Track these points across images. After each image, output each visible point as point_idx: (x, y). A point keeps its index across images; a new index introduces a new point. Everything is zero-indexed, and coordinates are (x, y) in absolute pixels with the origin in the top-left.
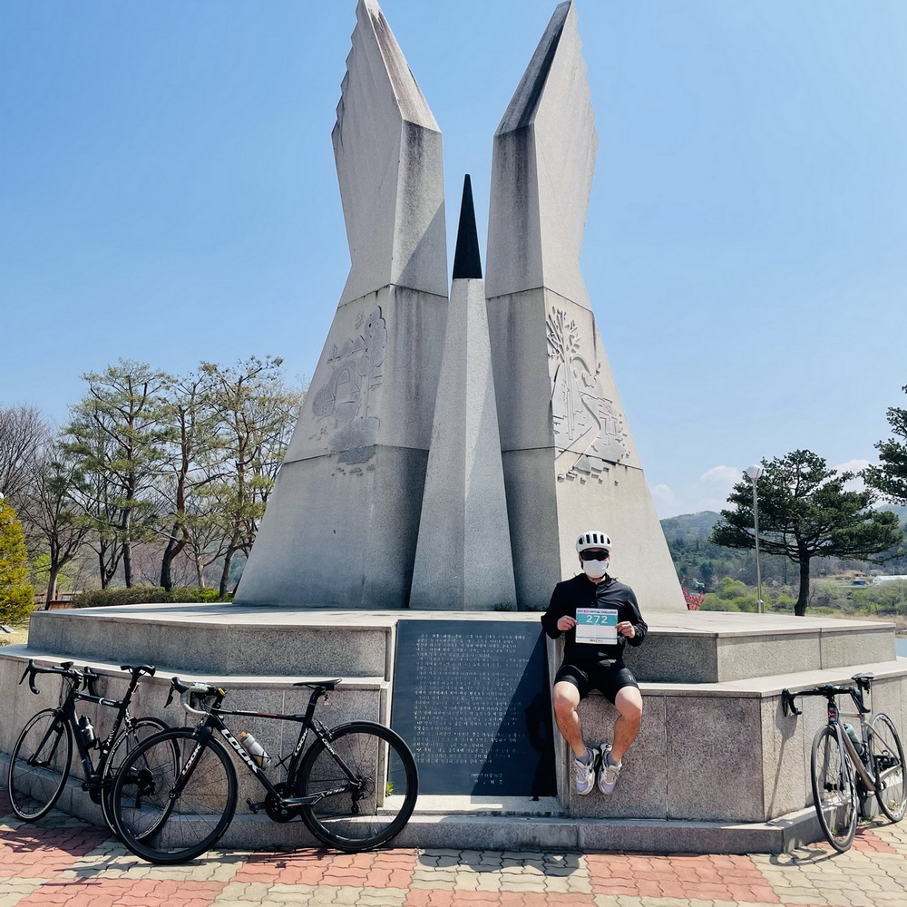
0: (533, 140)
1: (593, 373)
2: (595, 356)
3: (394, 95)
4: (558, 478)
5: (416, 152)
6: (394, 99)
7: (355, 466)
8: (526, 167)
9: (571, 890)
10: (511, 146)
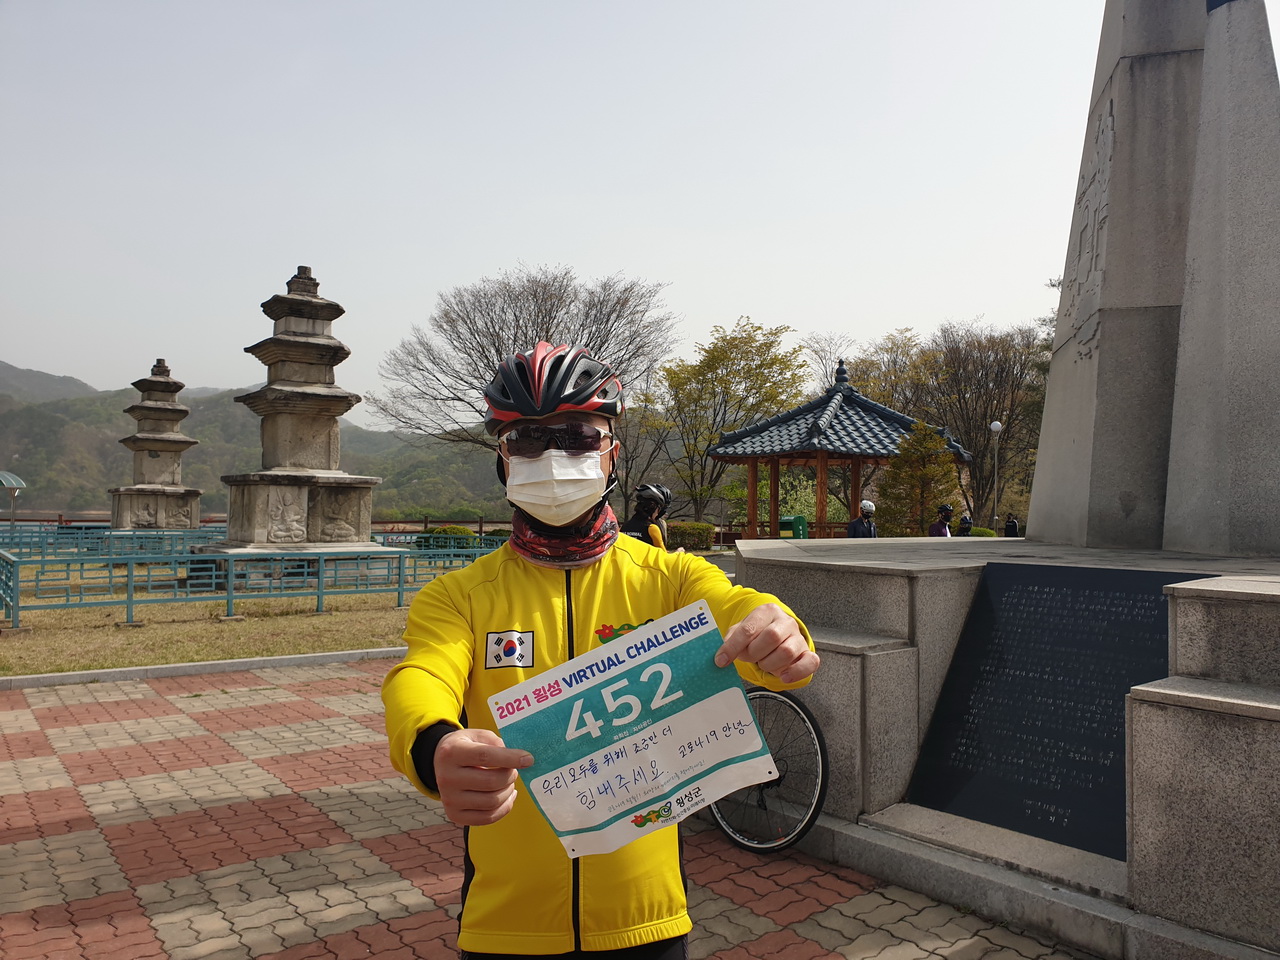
7: (1088, 346)
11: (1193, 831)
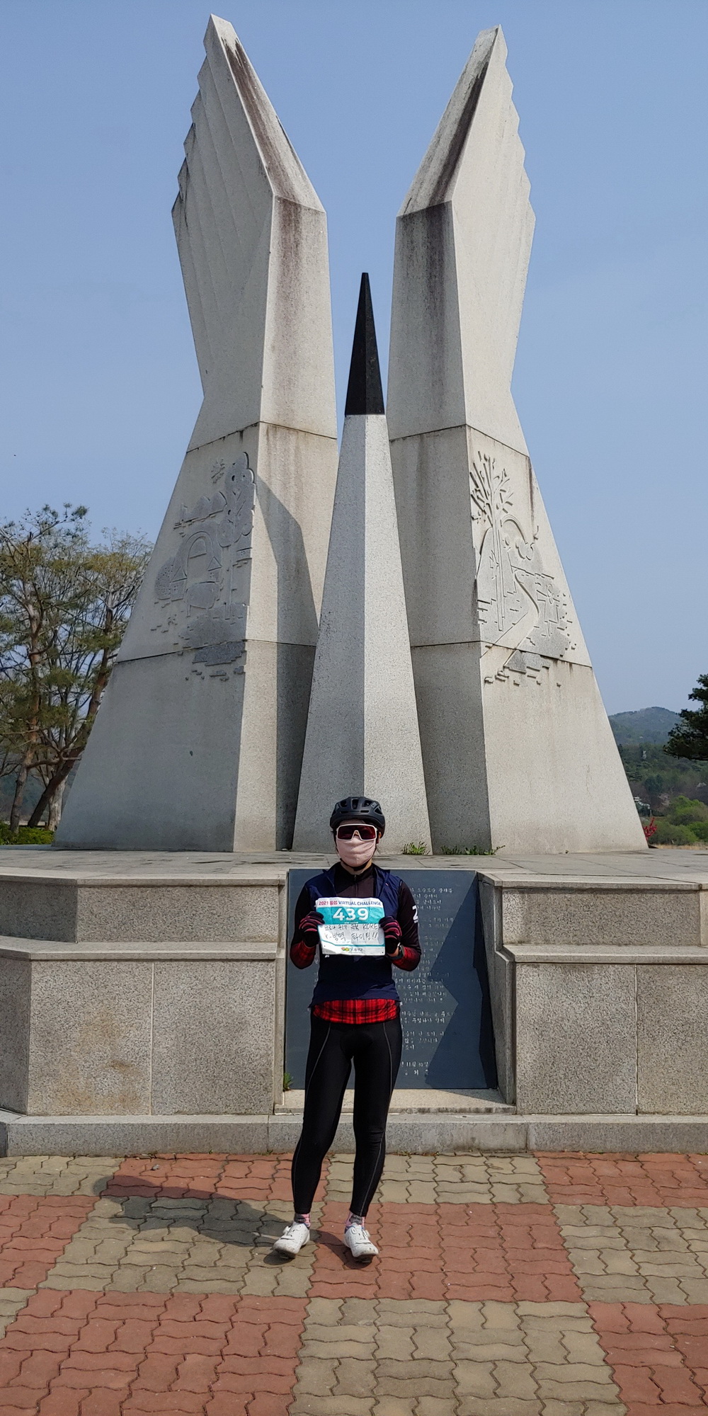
0: (450, 223)
1: (530, 539)
2: (533, 516)
3: (260, 161)
4: (486, 681)
5: (292, 239)
6: (261, 167)
7: (217, 668)
8: (441, 260)
9: (524, 1200)
10: (420, 233)
11: (556, 1047)
